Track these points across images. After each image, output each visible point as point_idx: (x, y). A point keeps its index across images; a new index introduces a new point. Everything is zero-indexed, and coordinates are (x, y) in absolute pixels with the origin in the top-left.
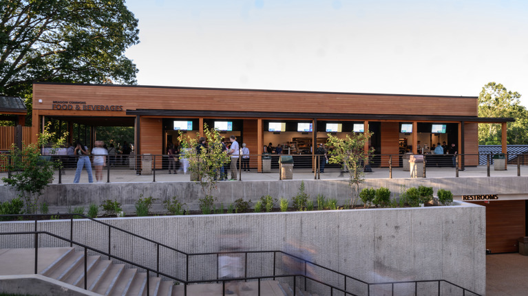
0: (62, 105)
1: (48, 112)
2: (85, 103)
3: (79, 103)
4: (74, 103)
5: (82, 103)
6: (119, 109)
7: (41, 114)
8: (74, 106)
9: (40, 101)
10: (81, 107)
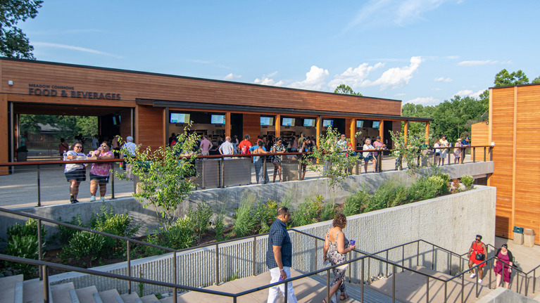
0: (42, 89)
1: (22, 97)
2: (73, 88)
3: (65, 88)
4: (58, 87)
5: (70, 88)
6: (116, 98)
7: (10, 100)
8: (59, 93)
9: (11, 82)
10: (69, 93)
